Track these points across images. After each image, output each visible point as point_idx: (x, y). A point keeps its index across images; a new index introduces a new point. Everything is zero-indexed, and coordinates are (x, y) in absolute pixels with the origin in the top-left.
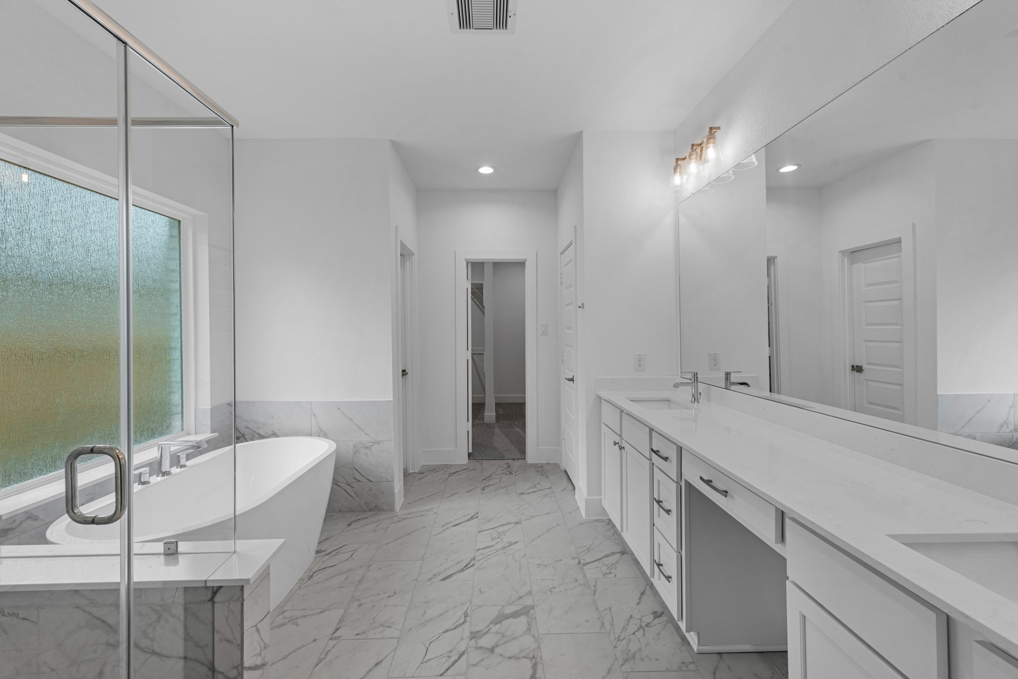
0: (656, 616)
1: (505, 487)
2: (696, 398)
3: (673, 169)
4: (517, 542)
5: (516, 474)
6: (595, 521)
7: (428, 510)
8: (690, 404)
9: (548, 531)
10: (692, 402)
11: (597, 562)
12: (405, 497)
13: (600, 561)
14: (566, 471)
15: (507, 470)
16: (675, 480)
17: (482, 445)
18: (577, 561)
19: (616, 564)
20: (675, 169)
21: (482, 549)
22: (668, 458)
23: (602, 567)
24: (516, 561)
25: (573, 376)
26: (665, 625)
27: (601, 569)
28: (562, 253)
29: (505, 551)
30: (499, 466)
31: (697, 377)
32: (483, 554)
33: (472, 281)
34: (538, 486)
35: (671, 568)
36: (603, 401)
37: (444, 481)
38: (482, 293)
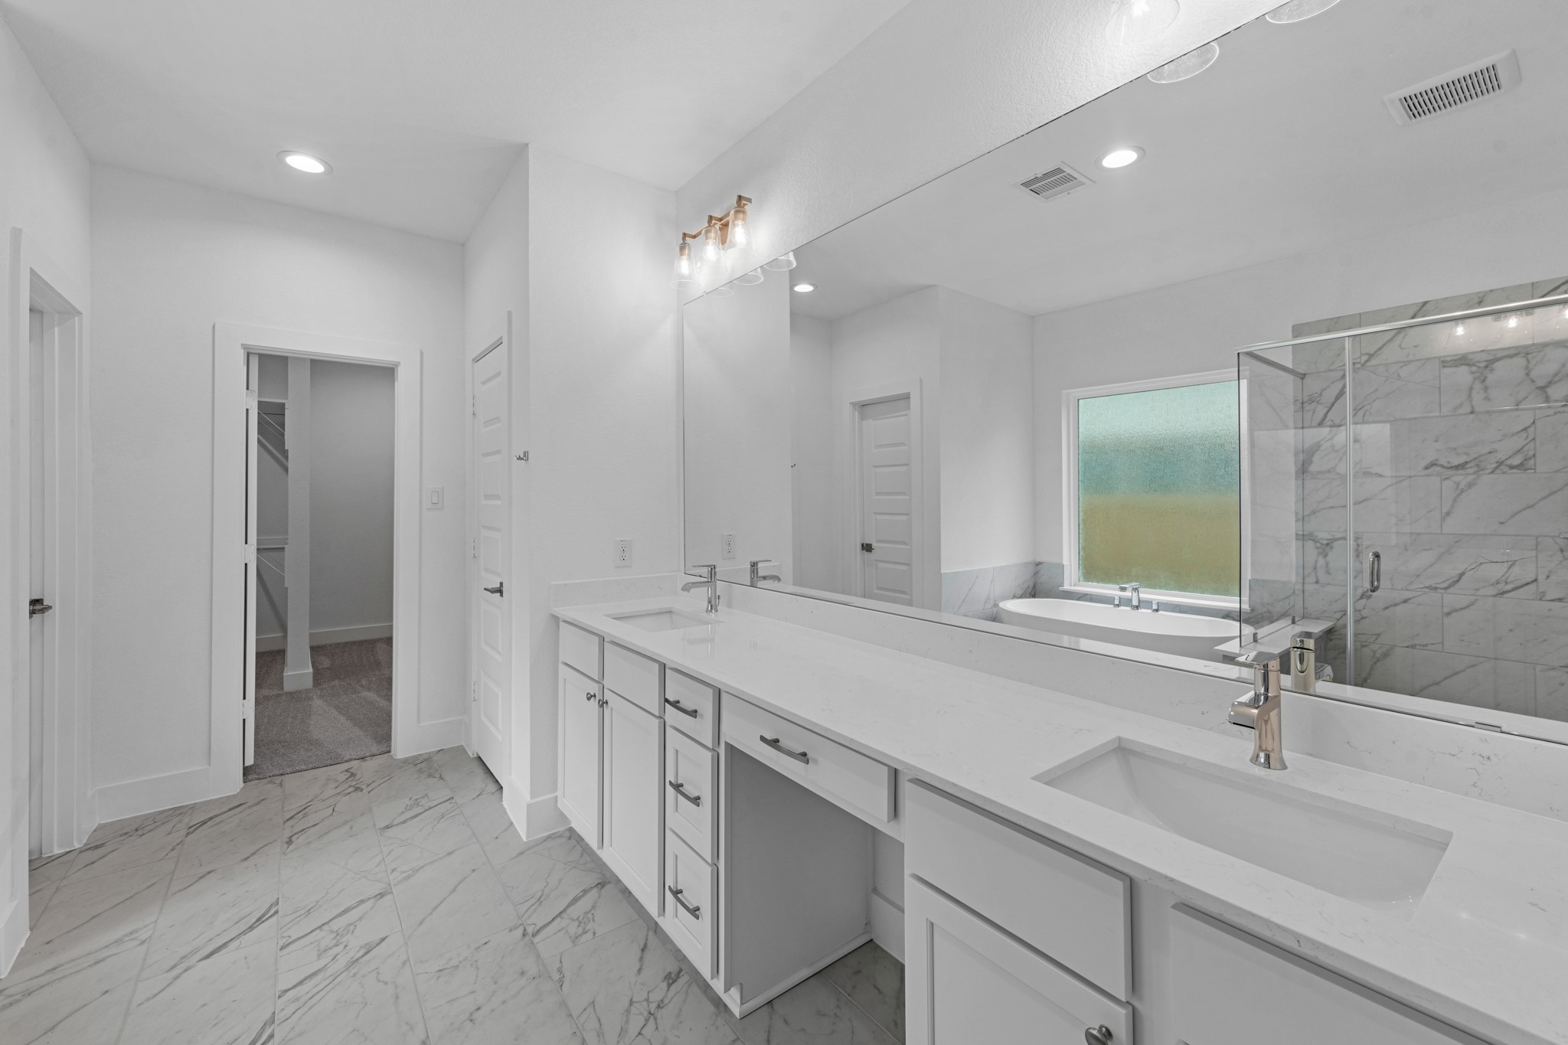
0: (671, 981)
1: (346, 822)
2: (712, 606)
3: (678, 248)
4: (383, 939)
5: (370, 788)
6: (545, 841)
7: (118, 942)
8: (705, 615)
9: (454, 890)
10: (707, 611)
11: (559, 919)
12: (31, 929)
13: (563, 915)
14: (480, 757)
15: (346, 786)
16: (711, 746)
17: (280, 742)
18: (520, 931)
19: (593, 912)
20: (682, 248)
21: (294, 987)
22: (696, 711)
23: (568, 926)
24: (386, 983)
25: (501, 584)
26: (687, 992)
27: (567, 932)
28: (476, 360)
29: (354, 971)
30: (328, 780)
31: (715, 572)
32: (297, 999)
33: (259, 396)
34: (423, 802)
35: (700, 893)
36: (562, 624)
37: (173, 849)
38: (283, 425)
